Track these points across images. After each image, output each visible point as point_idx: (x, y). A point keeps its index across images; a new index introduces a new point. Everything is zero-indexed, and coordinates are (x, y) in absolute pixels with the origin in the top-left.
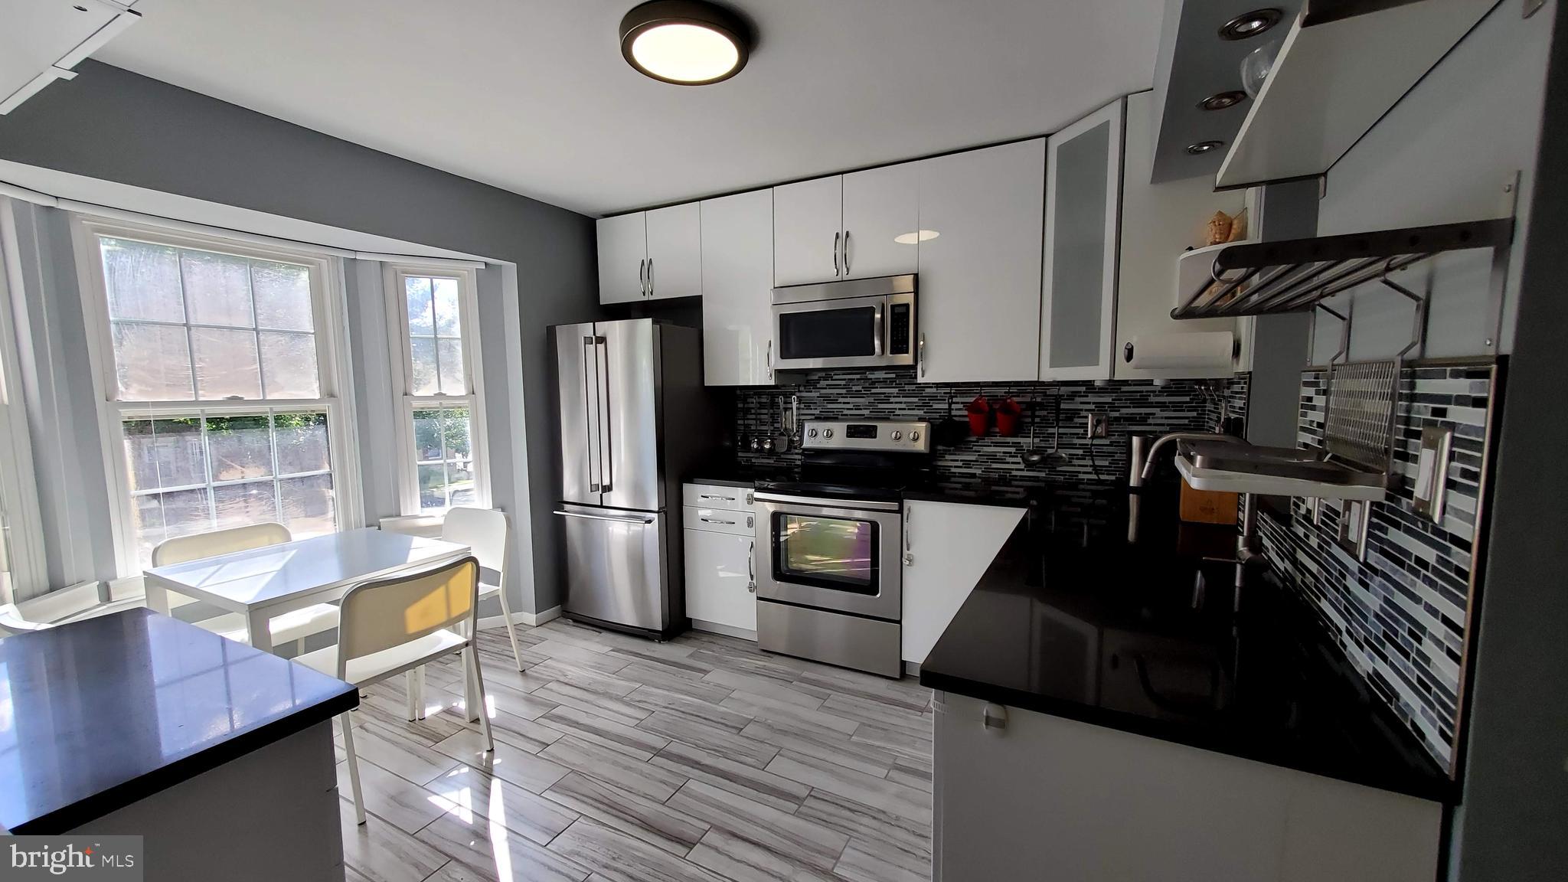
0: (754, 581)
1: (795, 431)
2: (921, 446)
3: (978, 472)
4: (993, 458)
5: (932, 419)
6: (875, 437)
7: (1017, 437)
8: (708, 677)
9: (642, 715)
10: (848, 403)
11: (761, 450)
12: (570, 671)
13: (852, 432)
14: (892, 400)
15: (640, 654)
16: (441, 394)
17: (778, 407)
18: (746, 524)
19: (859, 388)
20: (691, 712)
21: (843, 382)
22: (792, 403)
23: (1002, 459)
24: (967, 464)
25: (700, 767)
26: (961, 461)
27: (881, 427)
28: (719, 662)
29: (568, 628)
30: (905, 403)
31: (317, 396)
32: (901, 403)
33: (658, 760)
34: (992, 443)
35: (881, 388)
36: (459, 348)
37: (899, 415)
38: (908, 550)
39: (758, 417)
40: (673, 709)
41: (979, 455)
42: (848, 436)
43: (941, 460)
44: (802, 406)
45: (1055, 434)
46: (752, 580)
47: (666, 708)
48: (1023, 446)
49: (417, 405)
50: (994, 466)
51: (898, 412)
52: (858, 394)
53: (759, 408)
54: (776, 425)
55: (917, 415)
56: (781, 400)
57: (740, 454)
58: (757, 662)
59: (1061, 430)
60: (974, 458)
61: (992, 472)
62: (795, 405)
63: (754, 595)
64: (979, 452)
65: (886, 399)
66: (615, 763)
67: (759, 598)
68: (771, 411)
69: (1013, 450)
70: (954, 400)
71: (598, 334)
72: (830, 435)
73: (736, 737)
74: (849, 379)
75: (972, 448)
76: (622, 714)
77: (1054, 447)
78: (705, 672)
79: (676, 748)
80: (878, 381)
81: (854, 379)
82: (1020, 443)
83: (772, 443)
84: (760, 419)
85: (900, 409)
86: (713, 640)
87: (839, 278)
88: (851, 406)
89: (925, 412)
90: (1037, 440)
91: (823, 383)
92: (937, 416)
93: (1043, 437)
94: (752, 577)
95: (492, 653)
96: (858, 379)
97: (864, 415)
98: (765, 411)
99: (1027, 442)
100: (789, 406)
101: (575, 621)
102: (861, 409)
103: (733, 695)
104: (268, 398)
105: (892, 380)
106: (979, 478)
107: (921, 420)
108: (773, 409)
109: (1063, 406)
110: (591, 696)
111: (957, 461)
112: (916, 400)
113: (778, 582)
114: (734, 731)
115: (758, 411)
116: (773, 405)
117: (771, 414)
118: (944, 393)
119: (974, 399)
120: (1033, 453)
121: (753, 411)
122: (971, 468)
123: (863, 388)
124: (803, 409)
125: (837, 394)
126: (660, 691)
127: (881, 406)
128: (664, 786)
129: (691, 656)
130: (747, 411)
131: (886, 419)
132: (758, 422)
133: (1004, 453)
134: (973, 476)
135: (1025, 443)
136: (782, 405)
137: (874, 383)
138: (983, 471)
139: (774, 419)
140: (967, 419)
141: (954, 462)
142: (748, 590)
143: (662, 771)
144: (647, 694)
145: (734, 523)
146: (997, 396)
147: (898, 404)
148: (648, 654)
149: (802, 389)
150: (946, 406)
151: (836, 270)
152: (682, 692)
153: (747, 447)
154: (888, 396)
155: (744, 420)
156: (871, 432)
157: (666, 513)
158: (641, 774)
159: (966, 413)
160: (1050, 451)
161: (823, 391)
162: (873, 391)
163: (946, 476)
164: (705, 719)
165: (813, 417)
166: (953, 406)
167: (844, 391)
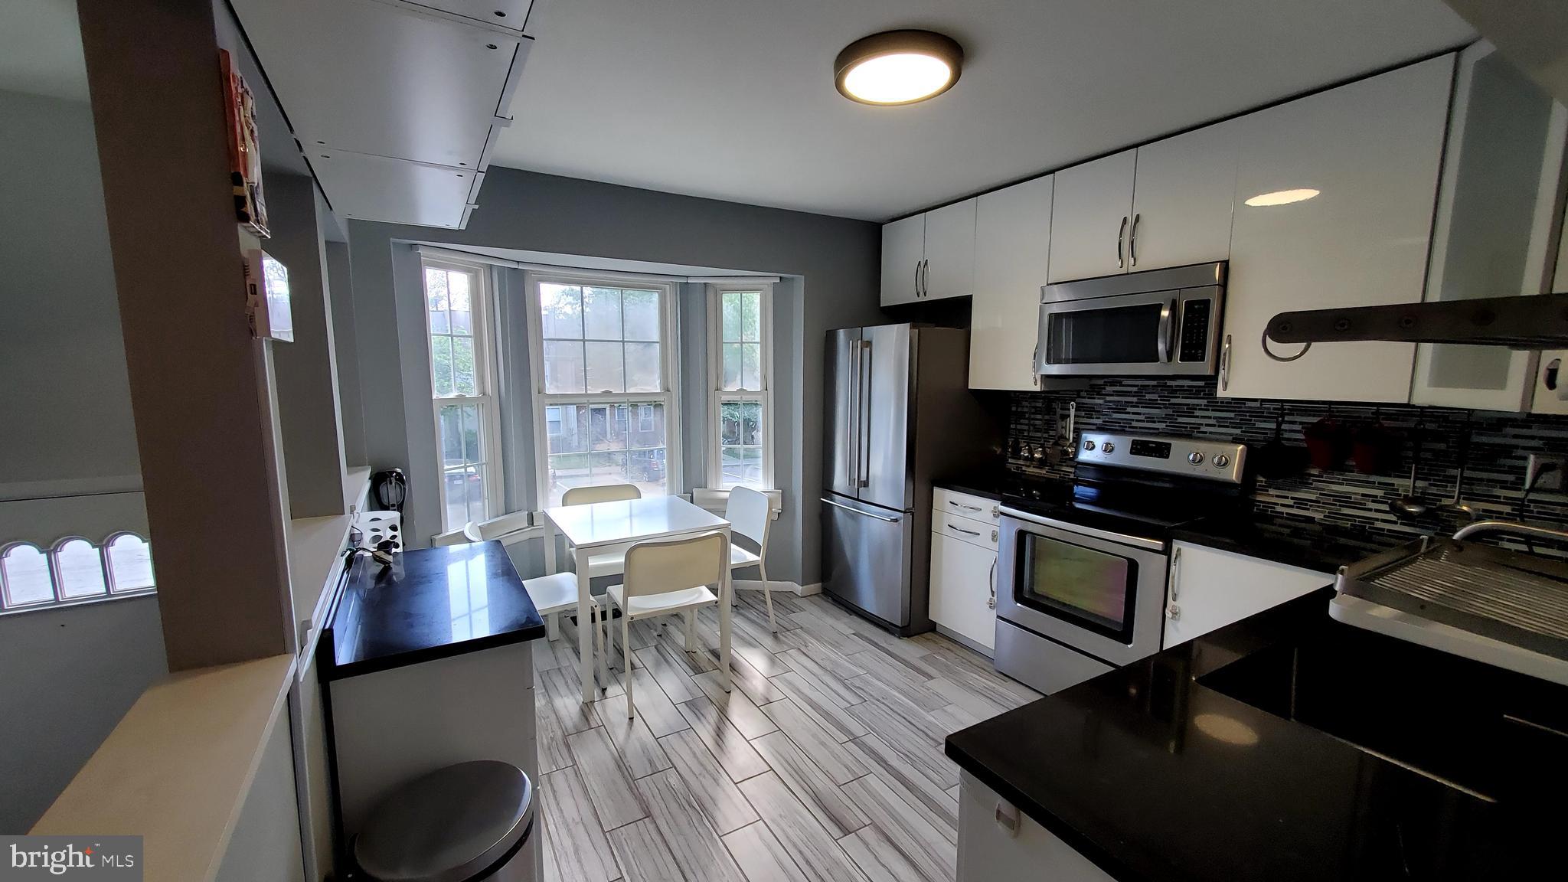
0: (995, 598)
1: (1071, 441)
2: (1233, 473)
3: (1318, 516)
4: (1345, 500)
5: (1251, 440)
6: (1167, 457)
7: (1390, 476)
8: (930, 683)
9: (854, 700)
10: (1139, 414)
11: (1031, 459)
12: (812, 643)
13: (1138, 449)
14: (1197, 413)
15: (876, 644)
16: (742, 390)
17: (1055, 413)
18: (991, 537)
19: (1155, 397)
20: (899, 712)
21: (1135, 389)
22: (1069, 410)
23: (1361, 504)
24: (1301, 503)
25: (885, 765)
26: (1292, 498)
27: (1177, 445)
28: (948, 672)
29: (825, 604)
30: (1215, 418)
31: (658, 391)
32: (1210, 417)
33: (851, 746)
34: (1344, 479)
35: (1183, 397)
36: (758, 351)
37: (1206, 433)
38: (1174, 600)
39: (1032, 422)
40: (883, 703)
41: (1321, 494)
42: (1131, 453)
43: (1260, 494)
44: (1083, 414)
45: (1456, 477)
46: (993, 596)
47: (878, 700)
48: (1398, 490)
49: (725, 398)
50: (1346, 511)
51: (1203, 429)
52: (1151, 404)
53: (1033, 413)
54: (1051, 433)
55: (1231, 435)
56: (1057, 406)
57: (1010, 460)
58: (989, 683)
59: (1468, 473)
60: (1313, 497)
61: (1342, 519)
62: (1072, 412)
63: (994, 613)
64: (1323, 490)
65: (1190, 411)
66: (814, 736)
67: (998, 617)
68: (1047, 417)
69: (1380, 493)
70: (1286, 418)
71: (865, 339)
72: (1108, 449)
73: (932, 750)
74: (1142, 386)
75: (1311, 484)
76: (838, 695)
77: (1453, 497)
78: (930, 677)
79: (872, 741)
80: (1181, 389)
81: (1148, 386)
82: (1393, 485)
83: (1043, 452)
84: (1034, 425)
85: (1207, 425)
86: (951, 648)
87: (1123, 271)
88: (1142, 417)
89: (1242, 432)
90: (1420, 484)
91: (1109, 389)
92: (1261, 437)
93: (1435, 480)
94: (993, 592)
95: (761, 612)
96: (1153, 386)
97: (1158, 429)
98: (1039, 417)
99: (1404, 485)
100: (1066, 412)
101: (833, 600)
102: (1154, 422)
103: (949, 708)
104: (627, 392)
105: (1199, 389)
106: (1320, 524)
107: (1236, 441)
108: (1049, 414)
109: (1475, 439)
110: (820, 670)
111: (1287, 498)
112: (1232, 415)
113: (1018, 605)
114: (934, 744)
115: (1032, 416)
116: (1050, 410)
117: (1046, 420)
118: (1274, 409)
119: (1319, 419)
120: (1413, 501)
121: (1027, 416)
122: (1308, 509)
123: (1159, 397)
124: (1084, 417)
125: (1126, 402)
126: (880, 684)
127: (1180, 420)
128: (846, 771)
129: (923, 658)
130: (1022, 415)
131: (1188, 436)
132: (1032, 428)
133: (1363, 495)
134: (1311, 520)
135: (1402, 486)
136: (1059, 412)
137: (1174, 391)
138: (1325, 516)
139: (1049, 425)
140: (1305, 445)
141: (1279, 500)
142: (988, 606)
143: (850, 758)
144: (867, 682)
145: (979, 534)
146: (1360, 417)
147: (1204, 419)
148: (884, 645)
149: (1084, 394)
150: (1273, 426)
151: (1120, 263)
152: (897, 688)
153: (1016, 454)
154: (1194, 408)
155: (1016, 424)
156: (1163, 451)
157: (913, 515)
158: (832, 753)
159: (1301, 436)
160: (1446, 502)
161: (1108, 398)
162: (1173, 401)
163: (1268, 516)
164: (909, 722)
165: (1094, 427)
166: (1284, 427)
167: (1135, 399)
